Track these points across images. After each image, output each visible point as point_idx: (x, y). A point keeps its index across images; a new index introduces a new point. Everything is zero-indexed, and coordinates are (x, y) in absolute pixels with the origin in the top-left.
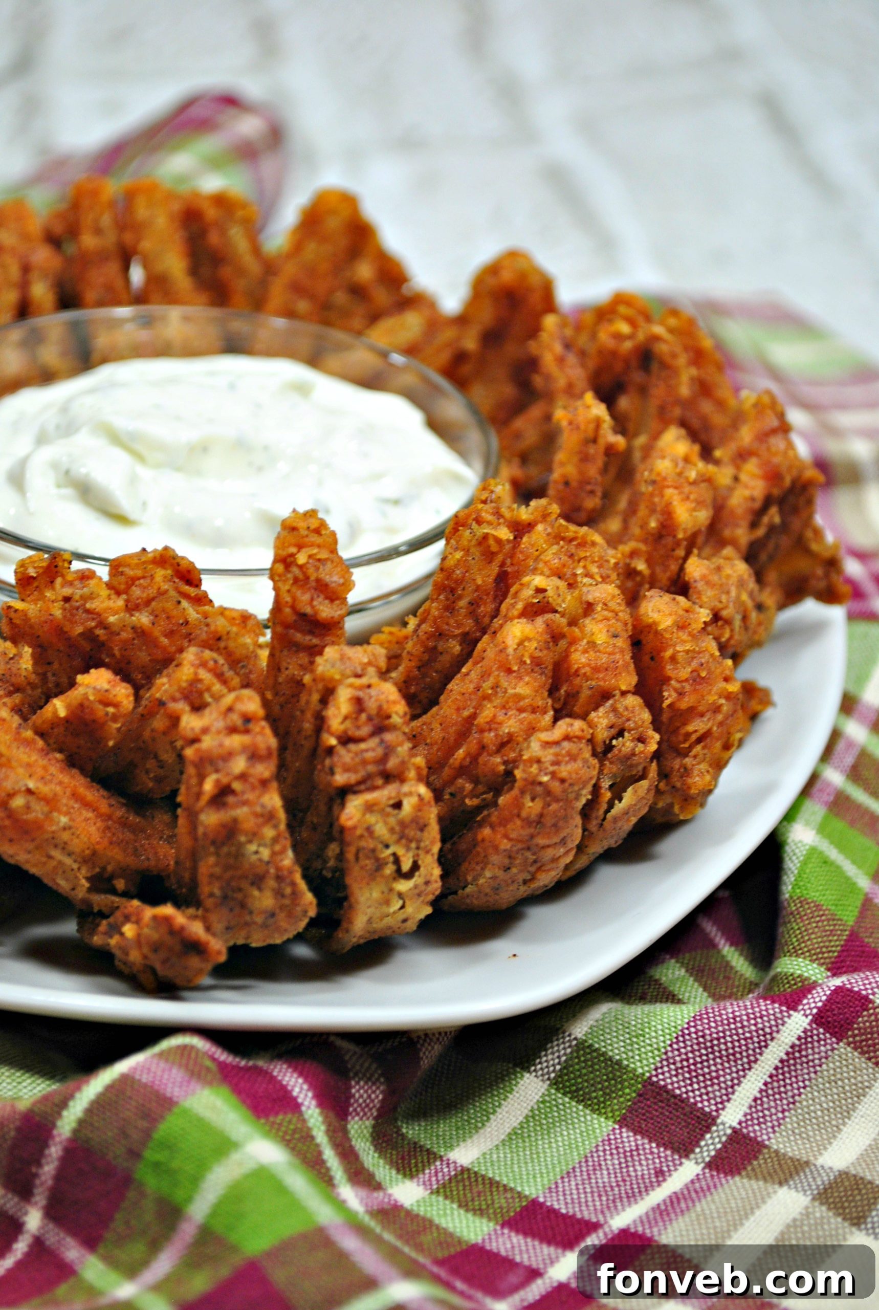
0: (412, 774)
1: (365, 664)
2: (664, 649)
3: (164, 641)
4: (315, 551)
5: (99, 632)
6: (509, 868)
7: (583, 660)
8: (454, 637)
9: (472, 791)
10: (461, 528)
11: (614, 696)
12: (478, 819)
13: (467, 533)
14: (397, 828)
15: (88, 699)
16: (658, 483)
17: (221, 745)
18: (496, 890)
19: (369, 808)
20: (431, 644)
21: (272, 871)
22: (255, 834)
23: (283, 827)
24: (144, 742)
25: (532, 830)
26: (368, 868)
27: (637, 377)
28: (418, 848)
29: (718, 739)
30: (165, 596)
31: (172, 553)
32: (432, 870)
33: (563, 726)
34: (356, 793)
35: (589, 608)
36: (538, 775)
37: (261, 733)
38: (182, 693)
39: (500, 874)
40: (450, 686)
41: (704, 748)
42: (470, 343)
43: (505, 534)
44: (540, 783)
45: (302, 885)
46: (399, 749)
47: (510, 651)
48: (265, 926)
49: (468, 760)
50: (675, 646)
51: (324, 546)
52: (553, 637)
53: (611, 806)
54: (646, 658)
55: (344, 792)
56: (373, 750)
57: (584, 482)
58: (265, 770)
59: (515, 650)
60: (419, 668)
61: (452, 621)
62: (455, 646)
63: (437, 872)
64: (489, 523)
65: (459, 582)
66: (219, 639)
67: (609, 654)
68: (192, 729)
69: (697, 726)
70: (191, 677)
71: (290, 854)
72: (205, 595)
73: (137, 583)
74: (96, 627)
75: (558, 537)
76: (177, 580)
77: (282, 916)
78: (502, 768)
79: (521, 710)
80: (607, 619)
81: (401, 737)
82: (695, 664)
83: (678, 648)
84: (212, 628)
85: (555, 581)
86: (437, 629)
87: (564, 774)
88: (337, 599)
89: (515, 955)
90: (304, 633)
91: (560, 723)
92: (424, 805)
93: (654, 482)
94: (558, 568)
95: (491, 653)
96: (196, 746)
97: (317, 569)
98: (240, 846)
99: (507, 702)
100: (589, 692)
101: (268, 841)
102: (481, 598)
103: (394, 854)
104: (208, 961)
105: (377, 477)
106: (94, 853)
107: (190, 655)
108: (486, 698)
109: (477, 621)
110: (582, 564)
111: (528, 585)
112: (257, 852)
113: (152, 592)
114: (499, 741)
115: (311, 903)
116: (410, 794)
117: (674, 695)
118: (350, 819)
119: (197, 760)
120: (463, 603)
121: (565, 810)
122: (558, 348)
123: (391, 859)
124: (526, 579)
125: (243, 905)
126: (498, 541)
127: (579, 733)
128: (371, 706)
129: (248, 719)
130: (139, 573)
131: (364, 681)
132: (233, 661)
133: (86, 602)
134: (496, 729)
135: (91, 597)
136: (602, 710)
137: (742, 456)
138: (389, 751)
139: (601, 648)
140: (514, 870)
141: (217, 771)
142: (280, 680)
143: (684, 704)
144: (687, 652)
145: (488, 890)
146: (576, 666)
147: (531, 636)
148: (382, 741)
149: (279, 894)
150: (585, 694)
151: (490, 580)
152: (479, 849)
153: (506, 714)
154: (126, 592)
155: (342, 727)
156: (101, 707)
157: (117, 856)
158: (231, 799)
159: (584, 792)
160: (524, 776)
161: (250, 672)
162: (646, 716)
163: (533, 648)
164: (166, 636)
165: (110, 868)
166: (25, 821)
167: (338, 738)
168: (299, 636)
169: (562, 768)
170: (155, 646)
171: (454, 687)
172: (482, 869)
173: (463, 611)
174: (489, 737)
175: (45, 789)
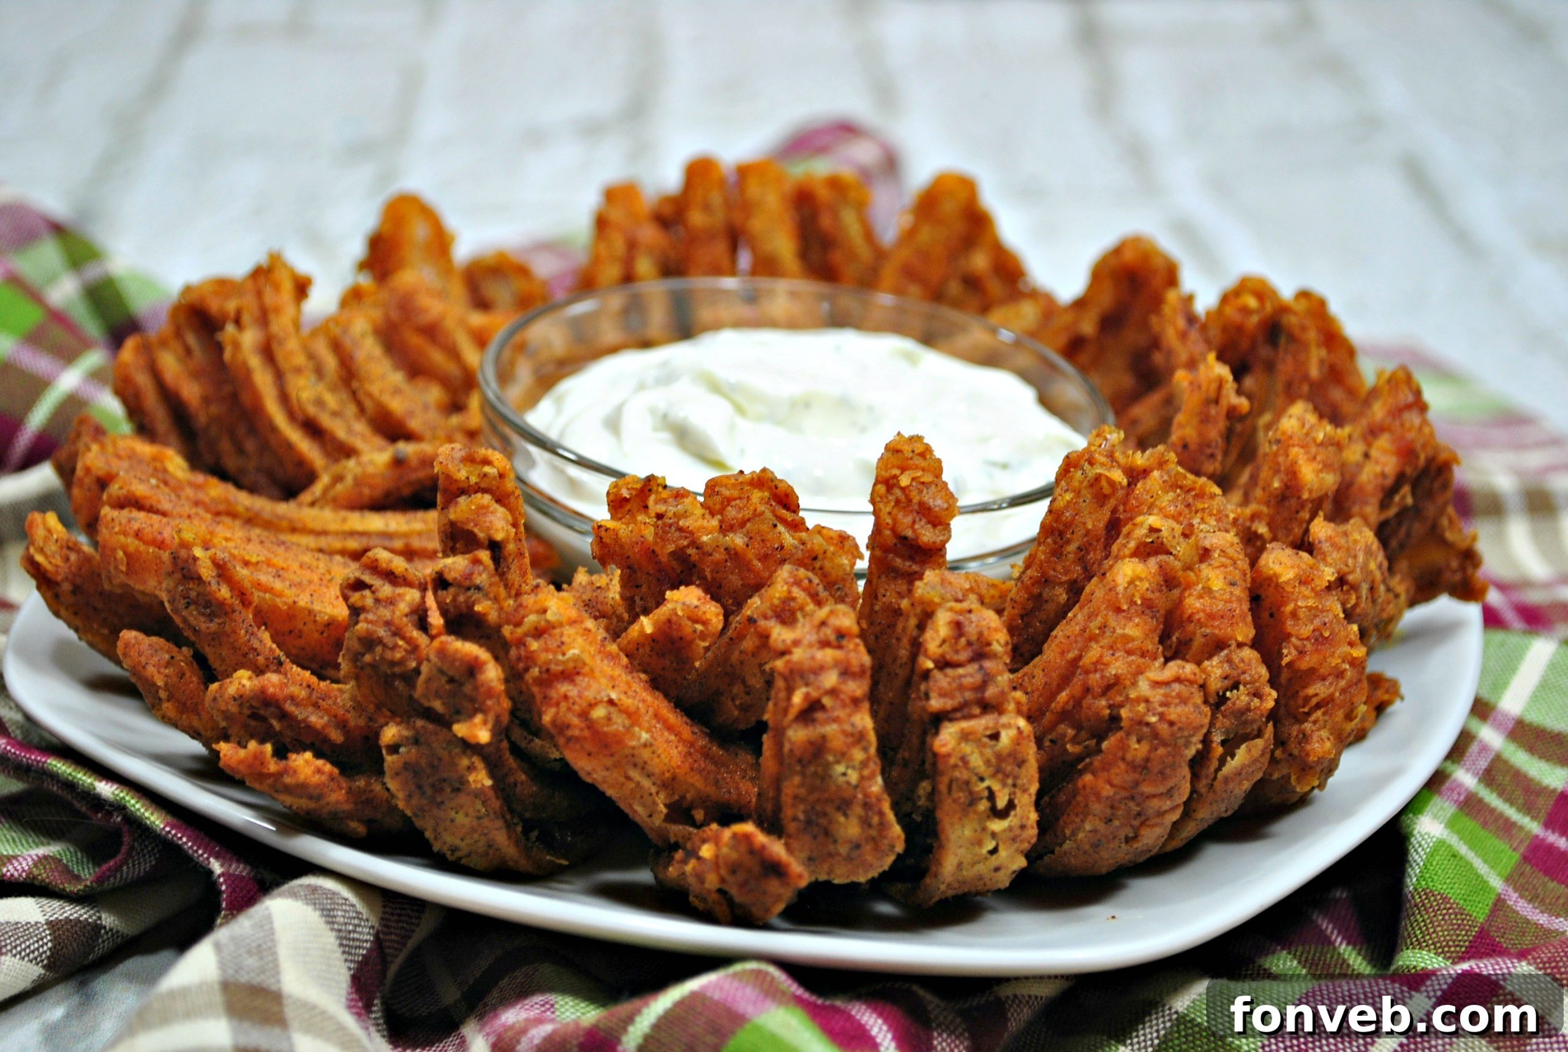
0: (1011, 707)
1: (967, 590)
2: (1285, 604)
3: (758, 565)
4: (919, 473)
5: (691, 551)
6: (1110, 820)
7: (1198, 605)
8: (1061, 584)
9: (1076, 736)
10: (1074, 467)
11: (1229, 646)
12: (1079, 767)
13: (1078, 474)
14: (993, 760)
15: (676, 614)
16: (1283, 443)
17: (813, 658)
18: (1096, 846)
19: (965, 736)
20: (1036, 590)
21: (860, 796)
22: (843, 754)
23: (873, 750)
24: (732, 666)
25: (1137, 776)
27: (1264, 351)
28: (1014, 785)
29: (1340, 707)
30: (761, 518)
31: (770, 475)
32: (1027, 814)
33: (1174, 668)
34: (951, 720)
35: (1205, 554)
36: (1145, 714)
37: (856, 650)
38: (774, 611)
39: (1101, 826)
40: (1054, 633)
41: (1324, 714)
42: (1088, 327)
43: (1118, 476)
44: (1148, 724)
45: (891, 816)
46: (999, 678)
47: (1120, 589)
48: (849, 859)
49: (1071, 703)
50: (1297, 600)
51: (929, 471)
52: (1166, 581)
53: (1222, 762)
54: (1265, 615)
55: (938, 719)
56: (971, 675)
57: (1204, 444)
58: (857, 688)
59: (1126, 589)
61: (1059, 568)
62: (1061, 594)
63: (1034, 816)
64: (1102, 465)
65: (1068, 525)
66: (815, 558)
67: (1226, 601)
68: (784, 641)
69: (1318, 689)
70: (785, 594)
71: (879, 780)
72: (802, 521)
73: (733, 503)
74: (688, 546)
75: (1174, 485)
76: (774, 503)
77: (868, 848)
78: (1108, 712)
79: (1129, 653)
80: (1224, 566)
81: (1001, 667)
82: (1317, 622)
83: (1300, 604)
84: (809, 546)
85: (1171, 524)
86: (1043, 574)
87: (1173, 717)
88: (940, 524)
89: (1113, 917)
90: (903, 557)
91: (1171, 664)
92: (1024, 738)
93: (1278, 442)
94: (1173, 513)
95: (1099, 594)
96: (787, 657)
97: (921, 492)
98: (828, 766)
99: (1115, 642)
100: (1203, 640)
101: (857, 763)
102: (1090, 544)
103: (989, 789)
104: (788, 884)
105: (985, 439)
106: (674, 778)
108: (1093, 638)
109: (1085, 566)
110: (1199, 514)
111: (1141, 525)
112: (844, 774)
113: (748, 513)
114: (1105, 683)
115: (899, 837)
116: (1008, 726)
117: (1294, 652)
118: (944, 745)
119: (787, 672)
120: (1072, 548)
121: (1173, 756)
123: (986, 793)
124: (1140, 519)
125: (827, 833)
126: (1112, 483)
127: (1192, 677)
128: (971, 630)
129: (841, 635)
130: (736, 493)
131: (965, 605)
132: (828, 583)
133: (679, 520)
134: (1102, 671)
135: (685, 515)
136: (1215, 660)
137: (1373, 432)
138: (987, 679)
139: (1217, 595)
140: (1117, 823)
141: (807, 684)
142: (877, 608)
143: (1304, 664)
144: (1310, 608)
145: (1087, 847)
146: (1190, 611)
147: (1143, 576)
148: (981, 668)
149: (865, 822)
150: (1199, 641)
151: (1102, 525)
152: (1079, 798)
153: (1113, 655)
154: (721, 512)
155: (939, 651)
156: (689, 623)
157: (696, 784)
158: (819, 715)
159: (1194, 739)
160: (1131, 715)
161: (846, 593)
162: (1263, 671)
163: (1145, 588)
164: (760, 560)
165: (689, 796)
166: (605, 734)
167: (935, 662)
168: (898, 562)
169: (1172, 709)
170: (749, 570)
171: (1059, 632)
172: (1082, 821)
173: (1071, 556)
174: (1095, 679)
175: (627, 702)
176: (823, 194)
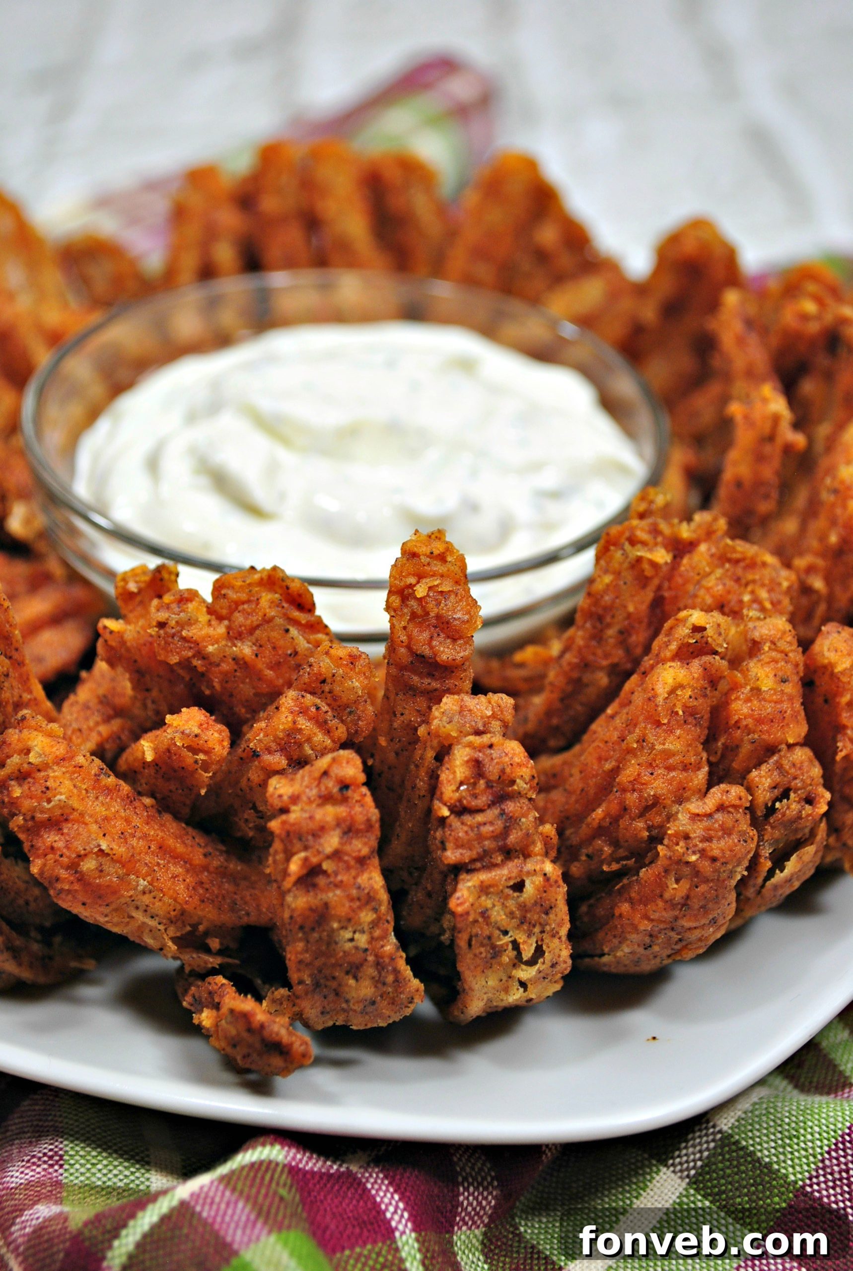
1: (489, 717)
2: (840, 694)
3: (269, 673)
4: (437, 582)
5: (197, 662)
6: (650, 946)
7: (745, 711)
8: (601, 668)
9: (611, 855)
10: (612, 548)
11: (779, 751)
12: (616, 888)
13: (618, 554)
14: (517, 912)
15: (175, 744)
16: (841, 493)
17: (312, 818)
18: (636, 961)
19: (485, 889)
20: (575, 675)
21: (371, 958)
22: (349, 920)
23: (384, 908)
24: (241, 790)
25: (677, 913)
26: (483, 955)
27: (823, 359)
28: (542, 932)
30: (271, 624)
31: (281, 575)
32: (559, 952)
33: (717, 794)
34: (469, 871)
35: (754, 648)
36: (684, 853)
37: (361, 802)
38: (278, 744)
39: (641, 950)
40: (594, 727)
42: (649, 313)
43: (662, 556)
44: (687, 863)
45: (407, 972)
46: (523, 820)
47: (660, 700)
48: (364, 1012)
49: (608, 820)
51: (448, 576)
52: (710, 682)
53: (771, 874)
54: (819, 700)
55: (458, 870)
56: (492, 822)
57: (758, 483)
58: (361, 846)
59: (666, 699)
60: (562, 700)
61: (599, 652)
62: (602, 679)
63: (566, 951)
64: (644, 544)
65: (608, 609)
66: (323, 682)
67: (776, 702)
68: (281, 796)
70: (289, 725)
71: (393, 939)
72: (319, 620)
73: (240, 608)
74: (193, 657)
75: (723, 558)
76: (286, 605)
77: (383, 1003)
78: (646, 834)
79: (670, 769)
80: (776, 661)
81: (526, 806)
84: (317, 672)
85: (717, 616)
86: (583, 659)
87: (716, 853)
88: (460, 638)
89: (654, 1038)
90: (421, 675)
91: (713, 790)
92: (551, 886)
93: (836, 491)
94: (721, 596)
95: (638, 699)
96: (284, 817)
97: (438, 604)
98: (333, 932)
99: (654, 760)
100: (750, 747)
101: (365, 926)
102: (633, 627)
103: (513, 941)
105: (536, 467)
106: (183, 912)
107: (289, 699)
108: (630, 751)
109: (628, 651)
110: (750, 588)
111: (684, 620)
112: (352, 940)
113: (256, 619)
114: (644, 804)
116: (533, 873)
117: (850, 746)
118: (461, 903)
119: (284, 834)
120: (611, 632)
121: (716, 890)
122: (737, 326)
123: (510, 946)
124: (683, 614)
125: (338, 993)
126: (654, 565)
127: (738, 802)
128: (492, 770)
129: (345, 786)
130: (243, 596)
131: (485, 739)
132: (339, 707)
133: (183, 628)
134: (640, 791)
135: (190, 622)
136: (764, 767)
138: (511, 822)
139: (767, 697)
140: (656, 948)
141: (306, 848)
142: (395, 725)
145: (626, 962)
146: (736, 718)
147: (685, 682)
148: (503, 813)
149: (379, 982)
150: (746, 748)
151: (644, 607)
152: (616, 922)
153: (652, 774)
154: (228, 617)
155: (456, 795)
156: (190, 754)
157: (209, 915)
158: (321, 881)
159: (739, 869)
160: (669, 854)
161: (359, 719)
162: (817, 771)
163: (687, 696)
164: (271, 668)
165: (202, 927)
166: (99, 886)
167: (452, 809)
168: (416, 679)
169: (715, 844)
170: (260, 679)
171: (598, 726)
172: (620, 942)
173: (612, 641)
174: (632, 798)
175: (120, 850)
176: (392, 175)
